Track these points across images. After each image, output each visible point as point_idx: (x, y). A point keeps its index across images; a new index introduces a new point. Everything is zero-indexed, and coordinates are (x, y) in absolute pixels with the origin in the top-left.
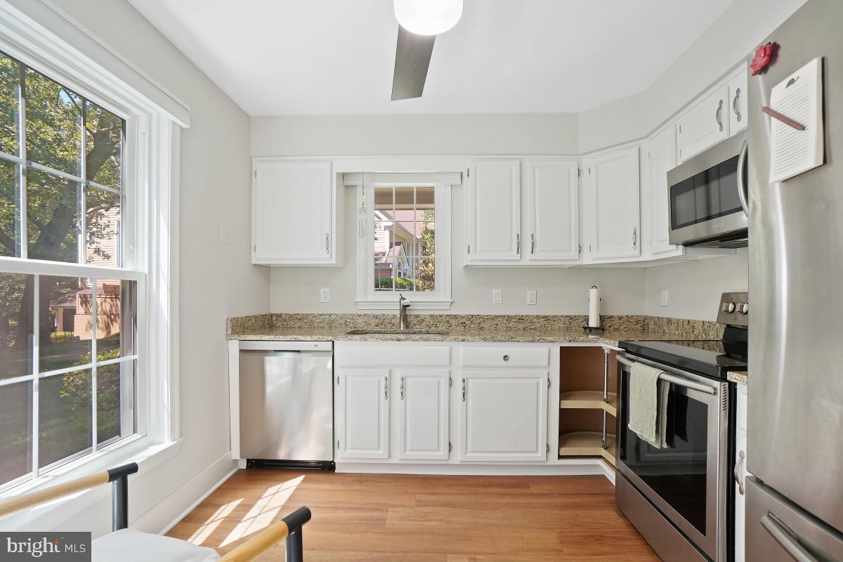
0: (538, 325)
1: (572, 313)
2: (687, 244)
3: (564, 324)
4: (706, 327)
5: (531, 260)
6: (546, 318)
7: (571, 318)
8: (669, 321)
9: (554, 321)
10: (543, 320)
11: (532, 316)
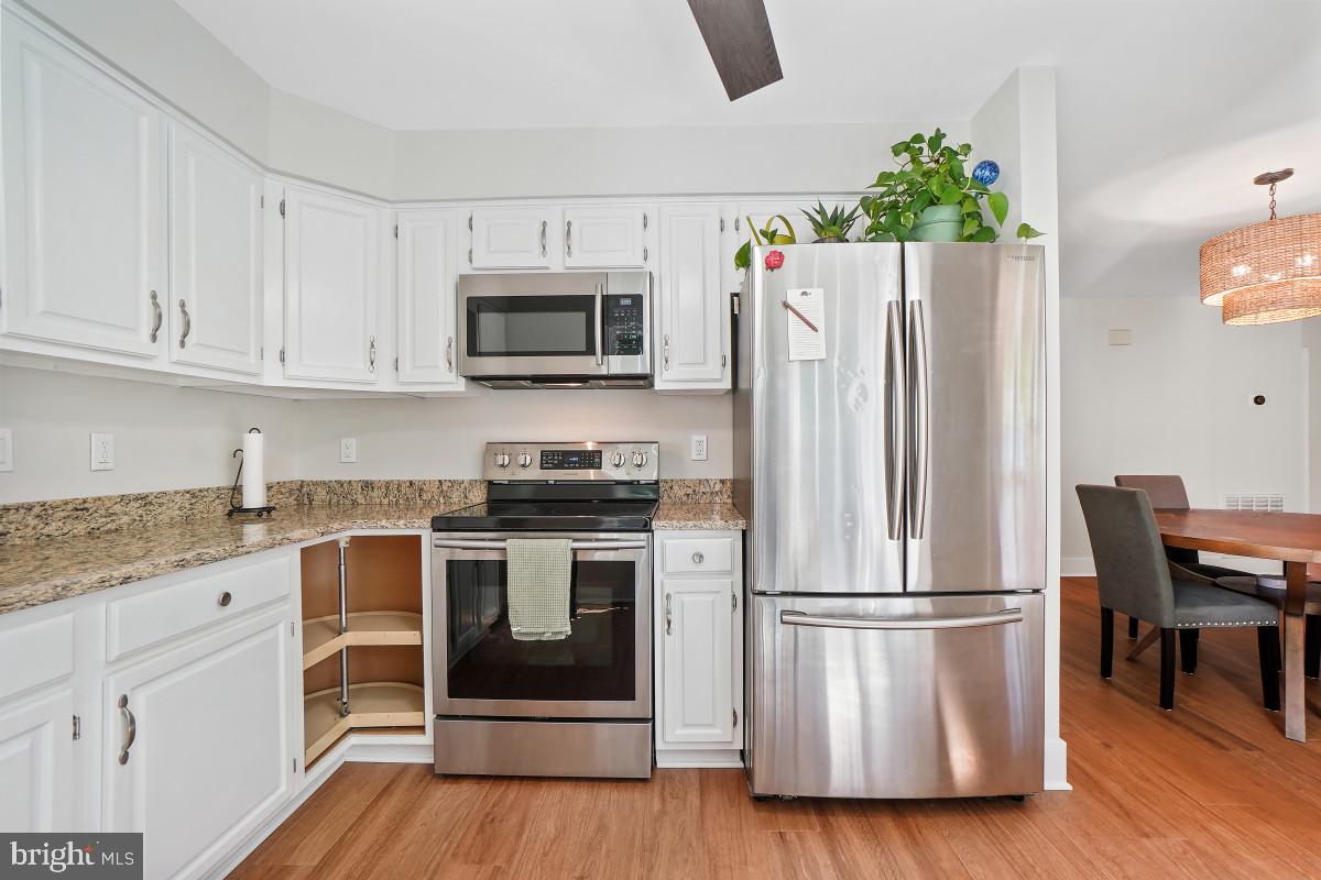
0: (126, 519)
1: (194, 485)
2: (474, 379)
3: (180, 509)
4: (445, 488)
5: (176, 363)
6: (143, 499)
7: (193, 496)
8: (367, 485)
9: (161, 505)
10: (137, 505)
11: (110, 498)
